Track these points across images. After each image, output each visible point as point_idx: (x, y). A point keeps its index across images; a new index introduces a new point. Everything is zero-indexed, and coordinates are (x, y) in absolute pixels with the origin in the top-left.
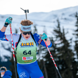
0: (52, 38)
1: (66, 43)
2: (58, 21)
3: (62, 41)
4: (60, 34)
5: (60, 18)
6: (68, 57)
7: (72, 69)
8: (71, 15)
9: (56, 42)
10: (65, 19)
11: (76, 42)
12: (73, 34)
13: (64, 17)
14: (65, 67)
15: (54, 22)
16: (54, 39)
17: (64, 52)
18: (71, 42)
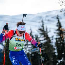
0: (37, 35)
1: (49, 40)
2: (42, 21)
3: (45, 38)
4: (44, 32)
5: (44, 19)
6: (49, 51)
7: (53, 61)
8: (53, 17)
9: (40, 39)
10: (49, 20)
11: (56, 39)
12: (55, 33)
13: (47, 19)
14: (46, 60)
15: (39, 22)
16: (39, 36)
17: (47, 47)
18: (53, 39)
